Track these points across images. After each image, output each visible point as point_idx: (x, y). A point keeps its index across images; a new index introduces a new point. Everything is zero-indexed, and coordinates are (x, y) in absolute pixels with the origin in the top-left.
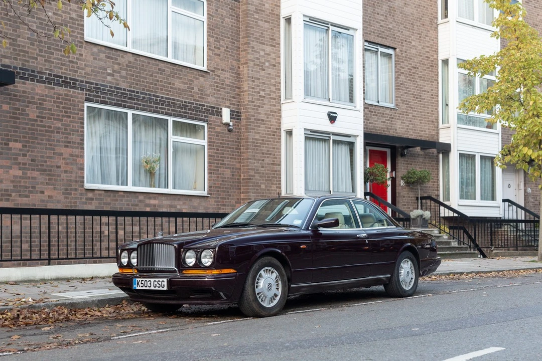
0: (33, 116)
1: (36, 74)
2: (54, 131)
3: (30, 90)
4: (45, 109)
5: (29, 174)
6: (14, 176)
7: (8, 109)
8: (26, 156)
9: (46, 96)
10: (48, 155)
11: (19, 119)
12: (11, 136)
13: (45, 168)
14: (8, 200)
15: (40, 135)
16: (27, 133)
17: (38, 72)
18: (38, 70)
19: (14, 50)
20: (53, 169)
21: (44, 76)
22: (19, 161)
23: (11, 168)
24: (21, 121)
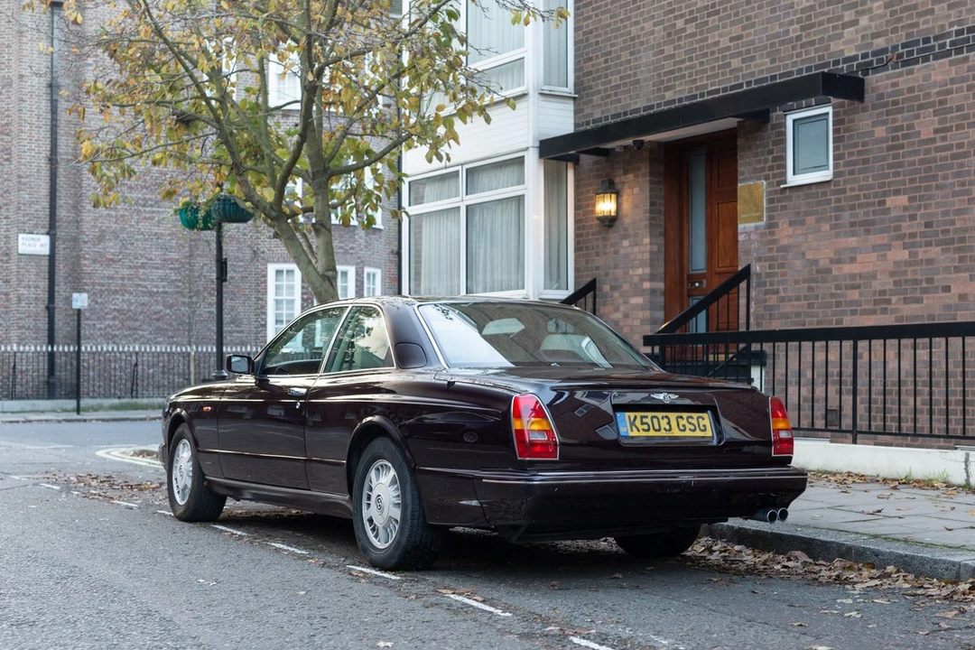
0: (926, 133)
1: (932, 43)
2: (970, 152)
3: (921, 82)
4: (950, 110)
5: (922, 254)
6: (895, 262)
7: (884, 134)
8: (916, 219)
9: (952, 81)
10: (956, 207)
11: (902, 146)
12: (890, 184)
13: (951, 235)
14: (884, 311)
15: (942, 168)
16: (918, 171)
17: (936, 38)
18: (937, 33)
19: (892, 13)
20: (967, 235)
21: (948, 41)
22: (903, 232)
23: (888, 247)
24: (906, 150)
